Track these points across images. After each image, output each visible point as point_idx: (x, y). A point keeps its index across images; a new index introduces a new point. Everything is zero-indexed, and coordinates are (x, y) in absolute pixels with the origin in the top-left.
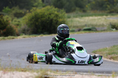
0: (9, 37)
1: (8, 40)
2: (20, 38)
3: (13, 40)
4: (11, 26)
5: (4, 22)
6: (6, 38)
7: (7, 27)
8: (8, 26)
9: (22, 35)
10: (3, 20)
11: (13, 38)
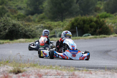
0: (101, 36)
1: (99, 38)
2: (111, 37)
3: (105, 38)
4: (106, 26)
5: (100, 22)
6: (98, 36)
7: (103, 27)
8: (104, 25)
9: (114, 34)
10: (99, 20)
11: (105, 37)
